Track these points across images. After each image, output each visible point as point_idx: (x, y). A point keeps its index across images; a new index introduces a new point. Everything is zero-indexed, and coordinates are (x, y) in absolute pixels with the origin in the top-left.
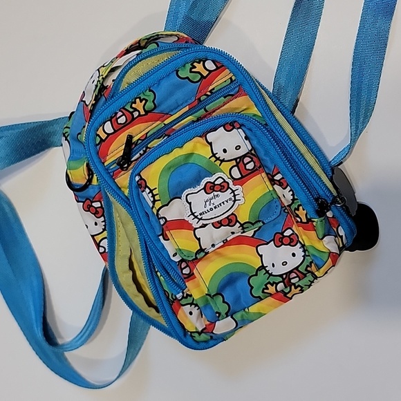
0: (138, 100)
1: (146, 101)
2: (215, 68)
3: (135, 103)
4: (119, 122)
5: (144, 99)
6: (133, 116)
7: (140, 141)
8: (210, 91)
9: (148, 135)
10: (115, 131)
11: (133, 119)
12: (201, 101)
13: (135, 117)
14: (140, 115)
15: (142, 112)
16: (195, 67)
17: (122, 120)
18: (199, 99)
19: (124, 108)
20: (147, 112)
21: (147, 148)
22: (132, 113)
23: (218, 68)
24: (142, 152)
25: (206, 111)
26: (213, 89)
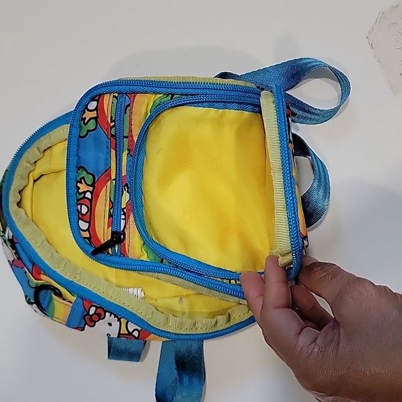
0: (79, 185)
1: (83, 178)
2: (96, 102)
3: (79, 188)
4: (84, 213)
5: (81, 179)
6: (87, 198)
7: (111, 211)
8: (112, 122)
9: (112, 200)
10: (89, 223)
11: (91, 201)
12: (114, 136)
13: (90, 197)
14: (92, 193)
15: (91, 189)
16: (85, 118)
17: (84, 210)
18: (112, 135)
19: (78, 200)
20: (93, 185)
21: (123, 209)
22: (84, 197)
23: (98, 101)
24: (123, 217)
25: (127, 137)
26: (112, 117)
